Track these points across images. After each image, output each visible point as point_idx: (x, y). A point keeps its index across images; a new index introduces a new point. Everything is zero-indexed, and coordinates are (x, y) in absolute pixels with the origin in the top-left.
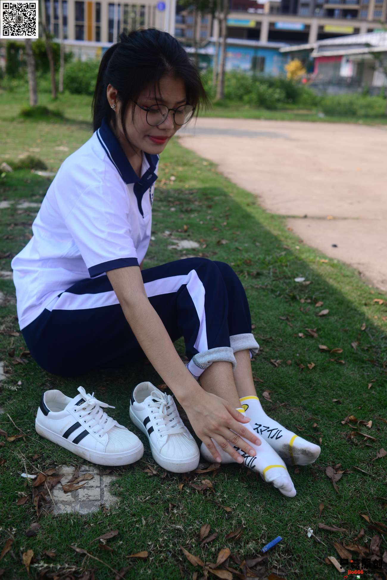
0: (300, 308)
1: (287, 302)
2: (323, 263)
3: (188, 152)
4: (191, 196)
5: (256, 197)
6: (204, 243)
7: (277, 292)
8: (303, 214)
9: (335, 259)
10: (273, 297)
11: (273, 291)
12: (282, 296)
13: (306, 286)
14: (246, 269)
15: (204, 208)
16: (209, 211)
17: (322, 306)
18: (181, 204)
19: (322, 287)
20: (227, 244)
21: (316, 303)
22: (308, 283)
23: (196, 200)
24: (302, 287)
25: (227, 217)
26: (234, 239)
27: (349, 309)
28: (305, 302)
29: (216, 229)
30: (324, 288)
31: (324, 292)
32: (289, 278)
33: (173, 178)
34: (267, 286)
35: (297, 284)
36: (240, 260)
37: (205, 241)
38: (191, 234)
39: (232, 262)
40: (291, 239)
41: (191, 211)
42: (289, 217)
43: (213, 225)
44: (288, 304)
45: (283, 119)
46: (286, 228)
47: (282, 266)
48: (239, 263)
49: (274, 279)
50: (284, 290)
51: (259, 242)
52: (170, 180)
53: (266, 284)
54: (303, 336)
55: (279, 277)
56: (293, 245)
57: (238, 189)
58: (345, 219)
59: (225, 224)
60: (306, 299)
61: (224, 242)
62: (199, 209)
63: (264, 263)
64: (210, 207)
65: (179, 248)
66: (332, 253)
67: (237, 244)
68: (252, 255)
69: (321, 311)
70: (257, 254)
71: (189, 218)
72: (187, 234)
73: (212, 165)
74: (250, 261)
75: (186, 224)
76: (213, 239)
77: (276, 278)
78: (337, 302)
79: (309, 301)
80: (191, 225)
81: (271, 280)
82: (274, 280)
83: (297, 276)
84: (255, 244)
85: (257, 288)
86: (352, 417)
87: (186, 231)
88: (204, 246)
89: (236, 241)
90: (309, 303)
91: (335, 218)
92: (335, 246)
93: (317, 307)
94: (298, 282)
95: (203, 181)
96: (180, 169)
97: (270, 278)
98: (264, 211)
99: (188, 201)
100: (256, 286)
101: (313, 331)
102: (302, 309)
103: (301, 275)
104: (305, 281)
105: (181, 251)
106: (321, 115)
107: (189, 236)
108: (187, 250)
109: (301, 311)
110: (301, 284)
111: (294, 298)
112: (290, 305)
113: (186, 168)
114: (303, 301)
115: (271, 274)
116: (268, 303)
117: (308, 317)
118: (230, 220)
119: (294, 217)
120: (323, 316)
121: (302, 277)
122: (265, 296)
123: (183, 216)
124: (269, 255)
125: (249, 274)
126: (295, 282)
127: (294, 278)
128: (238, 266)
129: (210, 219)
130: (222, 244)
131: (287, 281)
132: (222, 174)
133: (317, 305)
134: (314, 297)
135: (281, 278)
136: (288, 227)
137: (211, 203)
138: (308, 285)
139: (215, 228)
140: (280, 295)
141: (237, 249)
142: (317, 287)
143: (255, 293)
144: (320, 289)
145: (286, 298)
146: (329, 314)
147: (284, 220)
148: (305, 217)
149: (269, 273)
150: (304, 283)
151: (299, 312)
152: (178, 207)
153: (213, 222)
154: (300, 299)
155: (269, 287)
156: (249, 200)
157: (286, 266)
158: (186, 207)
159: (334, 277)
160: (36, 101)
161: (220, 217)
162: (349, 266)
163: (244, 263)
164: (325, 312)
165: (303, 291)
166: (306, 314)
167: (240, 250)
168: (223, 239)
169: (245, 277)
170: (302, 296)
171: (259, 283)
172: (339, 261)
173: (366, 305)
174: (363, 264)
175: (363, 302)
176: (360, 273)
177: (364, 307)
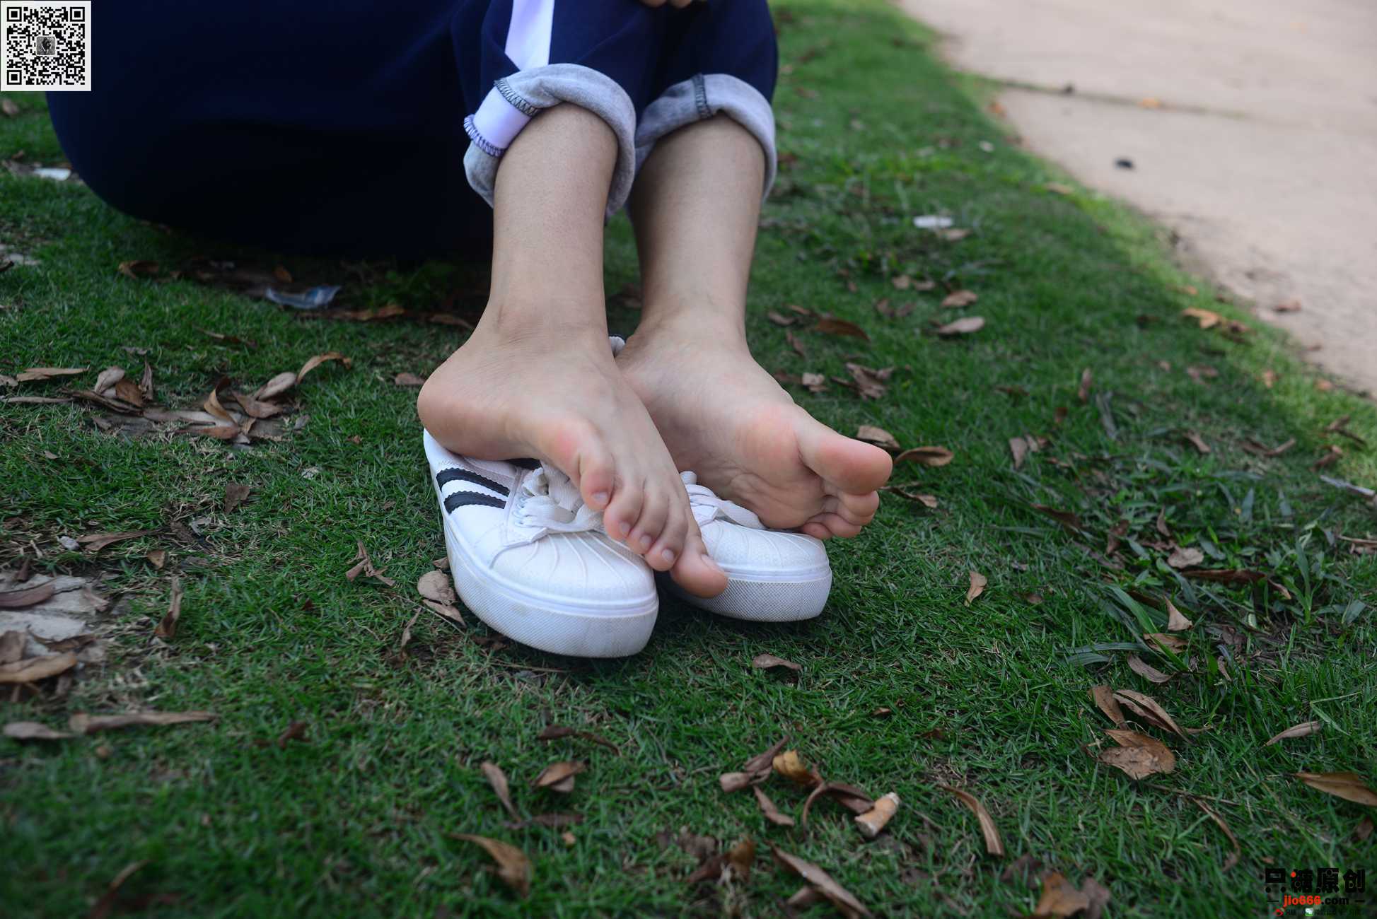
0: (877, 302)
1: (837, 279)
5: (940, 37)
7: (822, 245)
8: (1061, 84)
9: (1105, 192)
10: (801, 260)
11: (808, 241)
12: (833, 261)
13: (946, 245)
17: (965, 308)
19: (1003, 251)
21: (948, 294)
22: (957, 234)
24: (925, 243)
27: (1064, 328)
28: (912, 288)
30: (1007, 256)
31: (1001, 266)
32: (900, 215)
34: (799, 224)
35: (915, 234)
42: (1014, 85)
44: (839, 285)
49: (839, 209)
50: (852, 243)
51: (865, 121)
53: (798, 219)
54: (823, 384)
55: (864, 207)
56: (976, 141)
58: (1197, 111)
60: (921, 278)
66: (1100, 178)
68: (812, 147)
69: (954, 318)
77: (850, 208)
78: (1032, 301)
79: (929, 285)
81: (827, 211)
82: (836, 214)
83: (931, 212)
84: (846, 124)
86: (789, 761)
90: (924, 293)
91: (1163, 107)
92: (1125, 164)
93: (947, 307)
94: (922, 230)
97: (829, 207)
101: (872, 377)
102: (883, 306)
103: (945, 210)
104: (947, 228)
109: (874, 310)
110: (928, 236)
111: (870, 270)
112: (845, 290)
114: (903, 282)
115: (840, 197)
117: (889, 332)
119: (1030, 89)
120: (957, 336)
121: (945, 216)
124: (871, 151)
126: (912, 225)
127: (920, 214)
131: (884, 221)
133: (951, 300)
134: (952, 274)
136: (996, 106)
138: (956, 241)
140: (827, 255)
142: (985, 248)
146: (980, 335)
147: (991, 90)
148: (1069, 91)
150: (941, 234)
154: (895, 274)
157: (908, 183)
162: (1148, 217)
164: (968, 325)
165: (920, 253)
170: (910, 267)
172: (1112, 199)
173: (1143, 322)
174: (1202, 221)
175: (1138, 313)
176: (1175, 239)
177: (1135, 329)
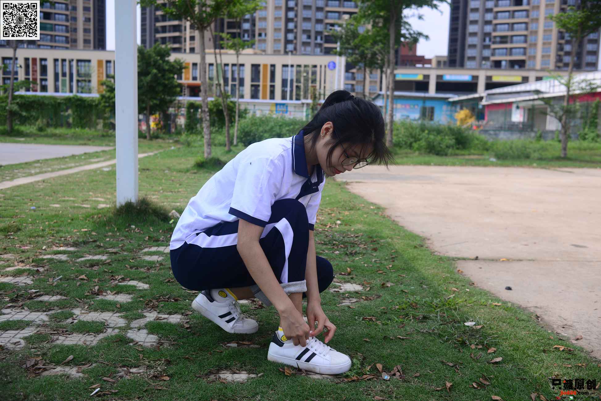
0: (471, 354)
1: (455, 348)
2: (496, 305)
3: (356, 197)
4: (356, 239)
5: (424, 239)
6: (368, 285)
7: (445, 337)
8: (474, 257)
9: (509, 302)
10: (441, 342)
11: (440, 336)
12: (450, 341)
13: (477, 331)
14: (412, 312)
15: (369, 252)
16: (375, 254)
17: (495, 352)
18: (346, 247)
19: (494, 332)
20: (391, 286)
21: (488, 349)
22: (479, 327)
23: (361, 243)
24: (472, 332)
25: (393, 259)
26: (399, 282)
27: (525, 356)
28: (476, 348)
29: (381, 272)
30: (496, 333)
31: (497, 337)
32: (459, 322)
33: (339, 222)
34: (434, 330)
35: (467, 328)
36: (406, 304)
37: (368, 283)
38: (354, 276)
39: (397, 305)
40: (460, 281)
41: (356, 253)
42: (459, 259)
43: (378, 267)
44: (457, 350)
45: (454, 164)
46: (456, 271)
47: (451, 309)
48: (404, 306)
49: (441, 323)
50: (453, 335)
51: (427, 285)
52: (336, 224)
53: (432, 328)
55: (448, 321)
56: (463, 288)
57: (405, 231)
58: (520, 260)
59: (391, 266)
60: (477, 344)
61: (389, 285)
62: (364, 252)
63: (431, 307)
64: (375, 250)
65: (341, 291)
66: (505, 295)
67: (402, 287)
68: (418, 298)
69: (494, 357)
70: (424, 297)
71: (353, 261)
72: (351, 276)
73: (379, 208)
74: (416, 304)
75: (350, 267)
76: (378, 282)
77: (444, 322)
78: (512, 348)
79: (480, 347)
80: (355, 268)
81: (439, 324)
82: (441, 325)
83: (468, 319)
84: (422, 287)
85: (423, 332)
87: (349, 274)
88: (368, 289)
89: (401, 284)
90: (480, 349)
91: (508, 260)
92: (509, 289)
93: (490, 354)
94: (468, 326)
95: (369, 225)
96: (347, 213)
97: (438, 322)
98: (432, 253)
99: (353, 244)
100: (422, 331)
102: (472, 356)
103: (471, 319)
104: (475, 325)
105: (343, 294)
106: (493, 160)
107: (352, 278)
108: (350, 293)
109: (471, 357)
110: (471, 329)
111: (463, 343)
112: (459, 351)
113: (352, 212)
114: (473, 347)
115: (439, 318)
116: (434, 349)
117: (479, 364)
118: (396, 263)
119: (464, 259)
120: (496, 363)
121: (473, 321)
122: (431, 341)
123: (347, 259)
124: (436, 298)
125: (414, 317)
126: (464, 326)
127: (465, 322)
128: (403, 309)
129: (375, 261)
130: (388, 287)
131: (456, 325)
132: (389, 217)
133: (489, 351)
134: (485, 342)
135: (450, 322)
136: (458, 269)
137: (377, 246)
138: (480, 329)
139: (380, 270)
140: (448, 340)
141: (402, 291)
142: (490, 332)
143: (420, 337)
144: (493, 334)
145: (455, 343)
146: (503, 362)
147: (453, 262)
148: (477, 258)
149: (437, 317)
150: (474, 327)
151: (469, 358)
152: (342, 250)
153: (378, 265)
154: (470, 344)
155: (436, 331)
156: (417, 243)
157: (455, 309)
158: (350, 250)
159: (508, 321)
160: (209, 153)
161: (386, 260)
162: (525, 309)
163: (409, 305)
164: (499, 359)
165: (473, 335)
166: (477, 361)
167: (406, 292)
168: (388, 281)
169: (410, 320)
170: (473, 341)
171: (425, 327)
172: (513, 304)
173: (544, 351)
174: (541, 308)
175: (542, 348)
176: (537, 317)
177: (543, 353)
